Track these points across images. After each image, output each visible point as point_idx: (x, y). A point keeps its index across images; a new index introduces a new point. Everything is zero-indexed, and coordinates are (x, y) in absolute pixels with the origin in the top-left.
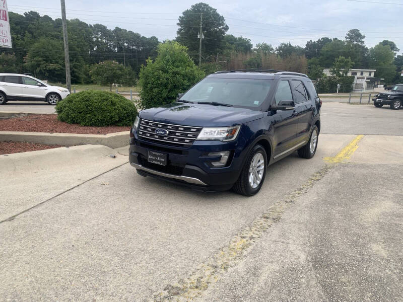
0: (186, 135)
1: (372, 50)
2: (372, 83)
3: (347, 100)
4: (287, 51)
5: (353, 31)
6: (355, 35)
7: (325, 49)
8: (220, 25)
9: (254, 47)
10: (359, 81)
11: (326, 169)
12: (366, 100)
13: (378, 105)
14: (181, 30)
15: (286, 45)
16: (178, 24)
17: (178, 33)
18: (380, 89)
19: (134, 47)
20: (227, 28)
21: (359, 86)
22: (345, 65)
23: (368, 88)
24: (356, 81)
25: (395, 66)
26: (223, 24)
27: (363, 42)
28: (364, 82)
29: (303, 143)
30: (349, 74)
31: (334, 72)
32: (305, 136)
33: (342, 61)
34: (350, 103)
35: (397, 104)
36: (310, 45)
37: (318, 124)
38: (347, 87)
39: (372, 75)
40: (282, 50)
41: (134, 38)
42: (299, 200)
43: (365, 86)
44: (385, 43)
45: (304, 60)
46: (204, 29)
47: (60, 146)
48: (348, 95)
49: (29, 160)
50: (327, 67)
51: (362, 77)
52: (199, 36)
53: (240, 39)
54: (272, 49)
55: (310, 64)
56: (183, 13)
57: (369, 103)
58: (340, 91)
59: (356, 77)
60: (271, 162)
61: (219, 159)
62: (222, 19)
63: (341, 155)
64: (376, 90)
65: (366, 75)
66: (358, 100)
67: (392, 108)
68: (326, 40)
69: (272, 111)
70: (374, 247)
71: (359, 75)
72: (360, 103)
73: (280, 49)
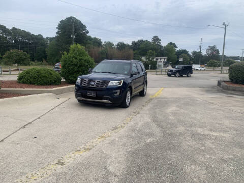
0: (99, 84)
1: (165, 47)
2: (166, 64)
3: (155, 73)
4: (122, 46)
5: (155, 37)
6: (156, 39)
7: (142, 46)
8: (84, 30)
9: (103, 43)
10: (160, 64)
11: (151, 99)
12: (163, 73)
13: (169, 75)
14: (59, 31)
15: (121, 43)
16: (57, 28)
17: (57, 33)
18: (170, 68)
19: (26, 41)
20: (88, 32)
21: (160, 66)
22: (152, 55)
23: (164, 67)
24: (158, 63)
25: (176, 56)
26: (85, 30)
27: (160, 43)
28: (162, 64)
29: (141, 89)
30: (155, 60)
31: (147, 58)
32: (142, 86)
33: (151, 53)
34: (156, 75)
35: (178, 75)
36: (134, 43)
37: (146, 82)
38: (154, 67)
39: (166, 60)
40: (119, 46)
41: (27, 35)
42: (144, 108)
43: (162, 66)
44: (171, 44)
45: (132, 52)
46: (75, 32)
47: (30, 95)
48: (155, 70)
49: (24, 100)
50: (144, 55)
51: (161, 61)
52: (72, 36)
53: (95, 38)
54: (113, 45)
55: (135, 54)
56: (60, 22)
57: (165, 74)
58: (151, 69)
59: (158, 61)
60: (132, 95)
61: (117, 93)
62: (85, 27)
63: (156, 95)
64: (168, 68)
65: (163, 60)
66: (160, 73)
67: (176, 77)
68: (142, 41)
69: (132, 76)
70: (170, 117)
71: (159, 60)
72: (161, 75)
73: (118, 45)
